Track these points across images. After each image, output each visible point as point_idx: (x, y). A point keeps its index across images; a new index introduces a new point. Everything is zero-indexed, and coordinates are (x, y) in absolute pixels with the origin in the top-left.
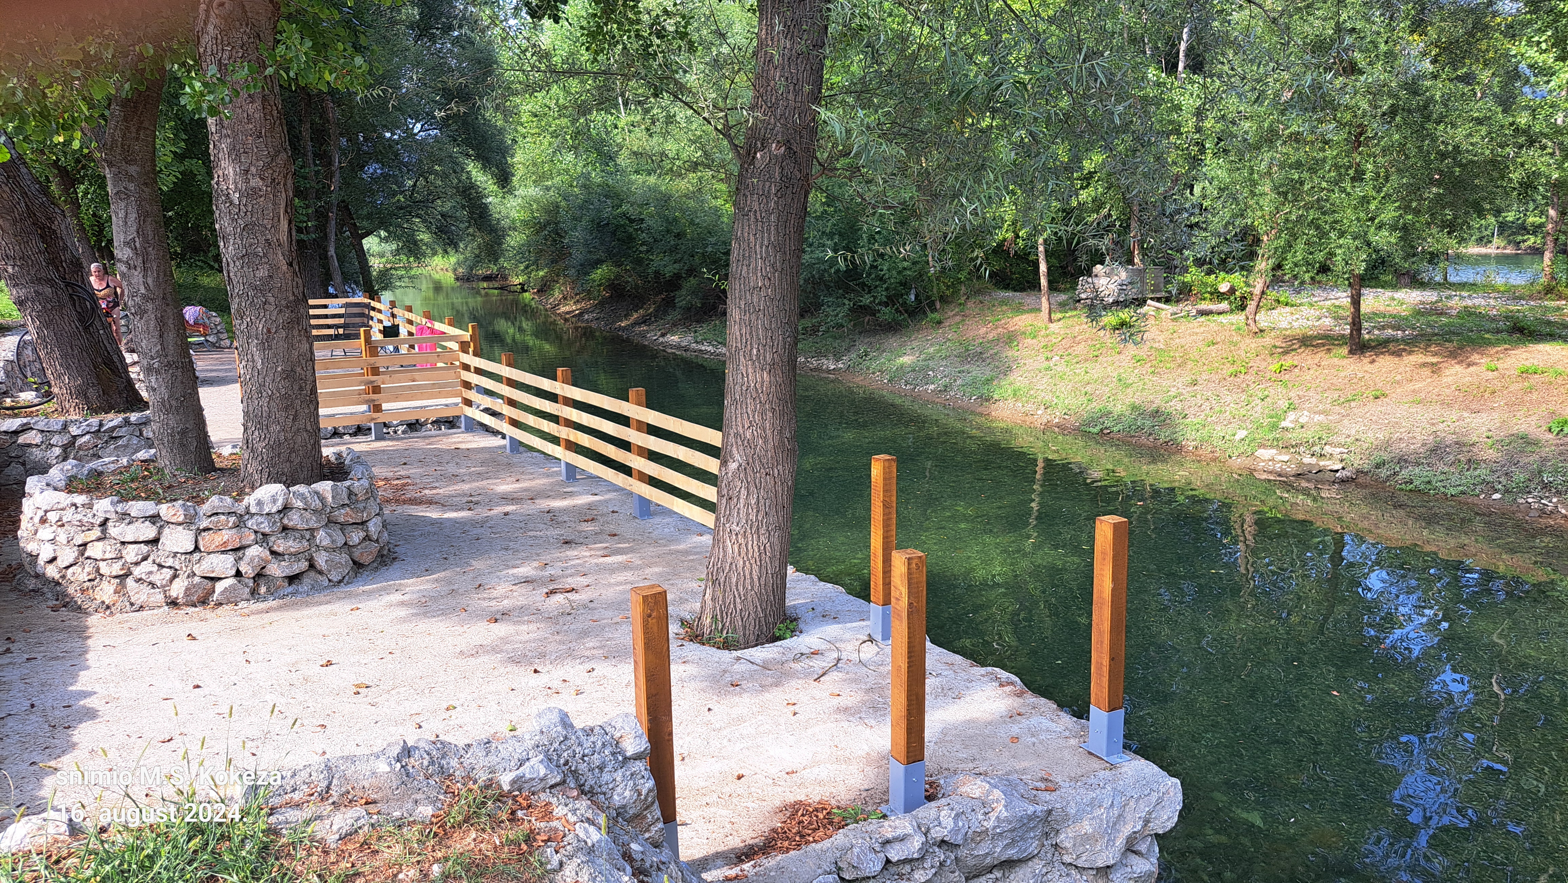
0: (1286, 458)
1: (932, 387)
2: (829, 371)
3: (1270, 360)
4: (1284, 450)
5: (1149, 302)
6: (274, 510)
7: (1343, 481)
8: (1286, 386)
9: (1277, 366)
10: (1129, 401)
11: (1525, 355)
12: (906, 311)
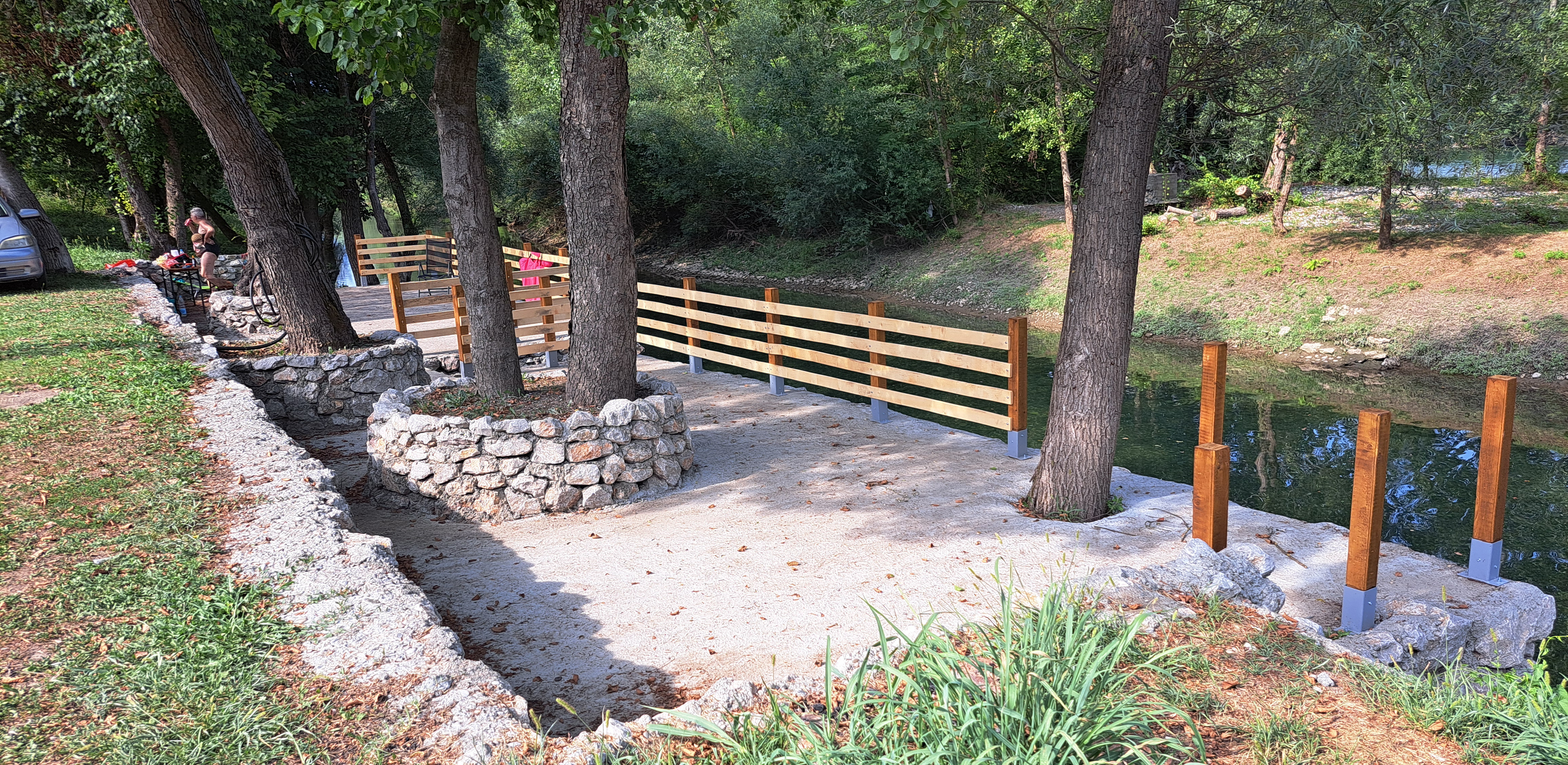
0: (1331, 350)
1: (963, 301)
2: (851, 291)
3: (1302, 258)
4: (1328, 343)
5: (1169, 208)
6: (626, 422)
7: (1389, 369)
8: (1322, 283)
9: (1311, 263)
10: (1167, 304)
11: (1548, 242)
12: (925, 227)
